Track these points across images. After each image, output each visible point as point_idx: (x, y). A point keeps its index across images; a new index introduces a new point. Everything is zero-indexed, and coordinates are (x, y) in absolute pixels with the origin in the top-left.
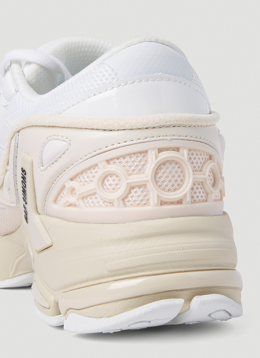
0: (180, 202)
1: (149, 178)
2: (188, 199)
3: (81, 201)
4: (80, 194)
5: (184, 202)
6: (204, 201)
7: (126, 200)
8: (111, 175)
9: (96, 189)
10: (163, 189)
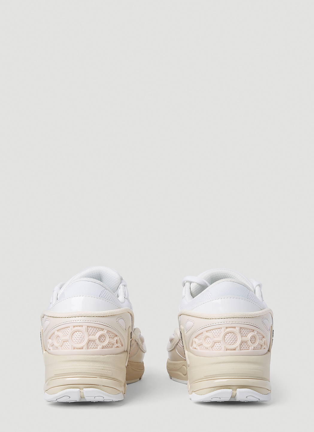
0: (235, 349)
1: (221, 340)
2: (238, 348)
3: (198, 347)
4: (197, 344)
5: (237, 349)
6: (247, 349)
7: (213, 348)
8: (208, 337)
9: (202, 342)
10: (228, 344)
